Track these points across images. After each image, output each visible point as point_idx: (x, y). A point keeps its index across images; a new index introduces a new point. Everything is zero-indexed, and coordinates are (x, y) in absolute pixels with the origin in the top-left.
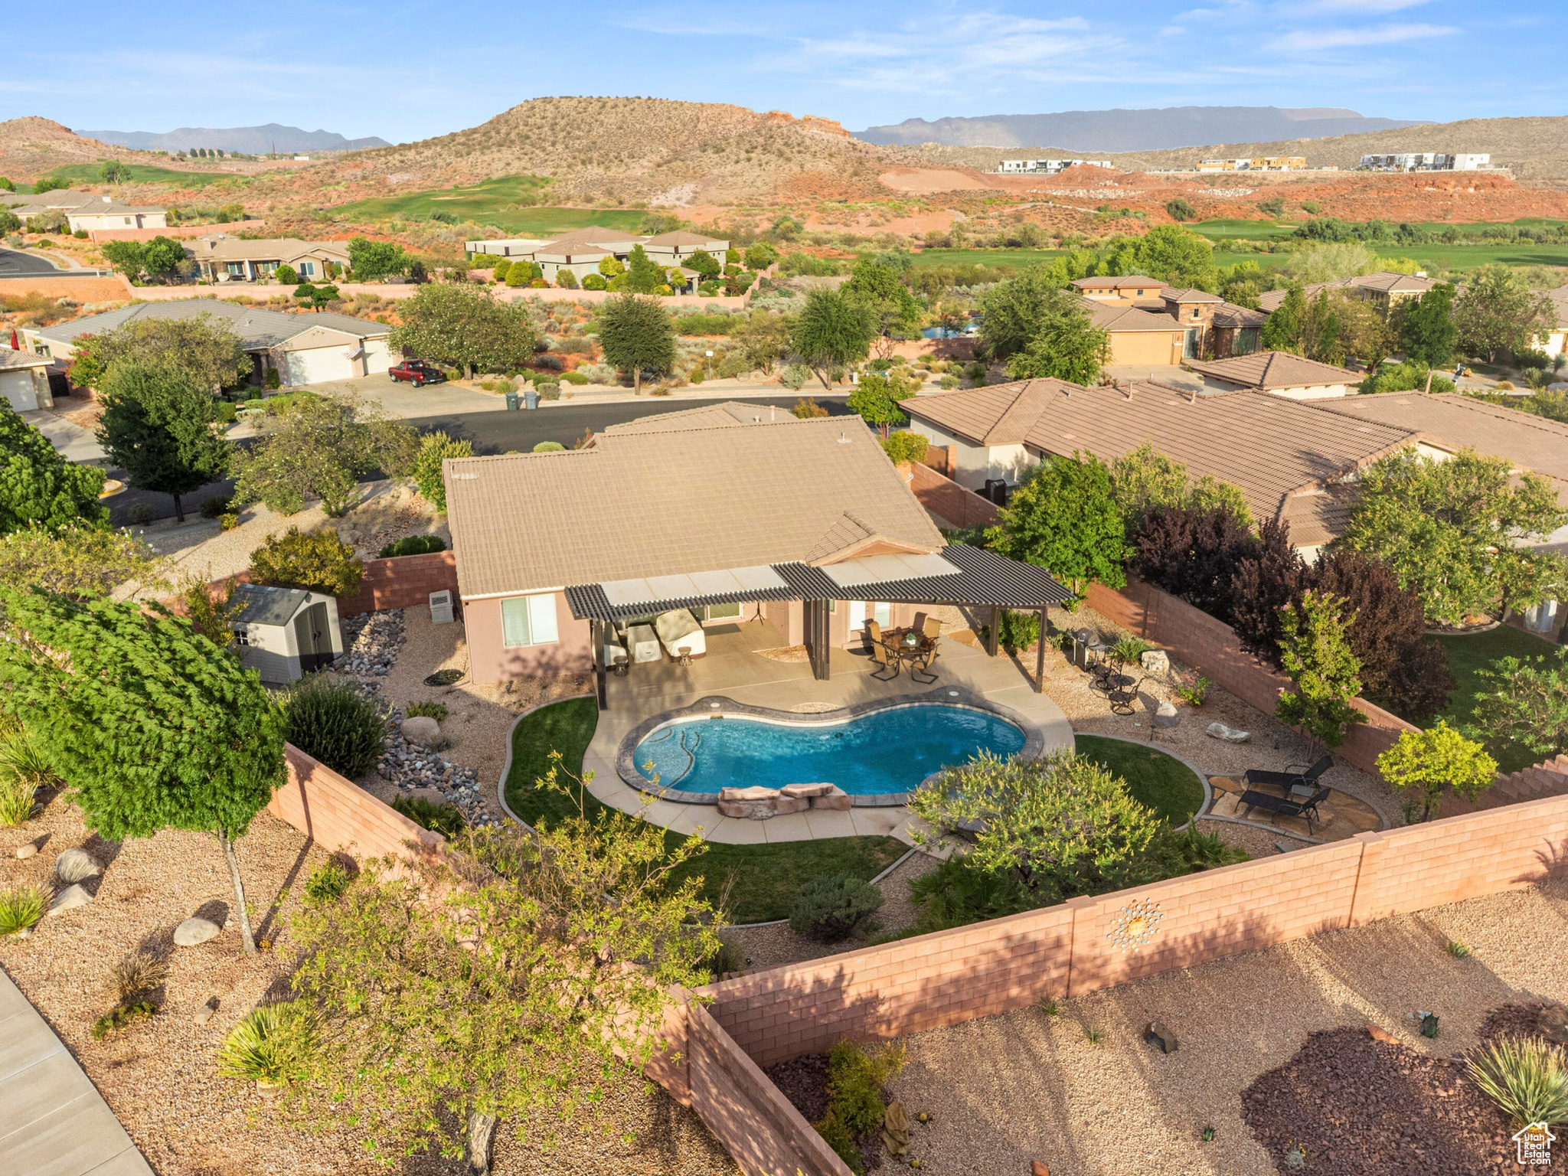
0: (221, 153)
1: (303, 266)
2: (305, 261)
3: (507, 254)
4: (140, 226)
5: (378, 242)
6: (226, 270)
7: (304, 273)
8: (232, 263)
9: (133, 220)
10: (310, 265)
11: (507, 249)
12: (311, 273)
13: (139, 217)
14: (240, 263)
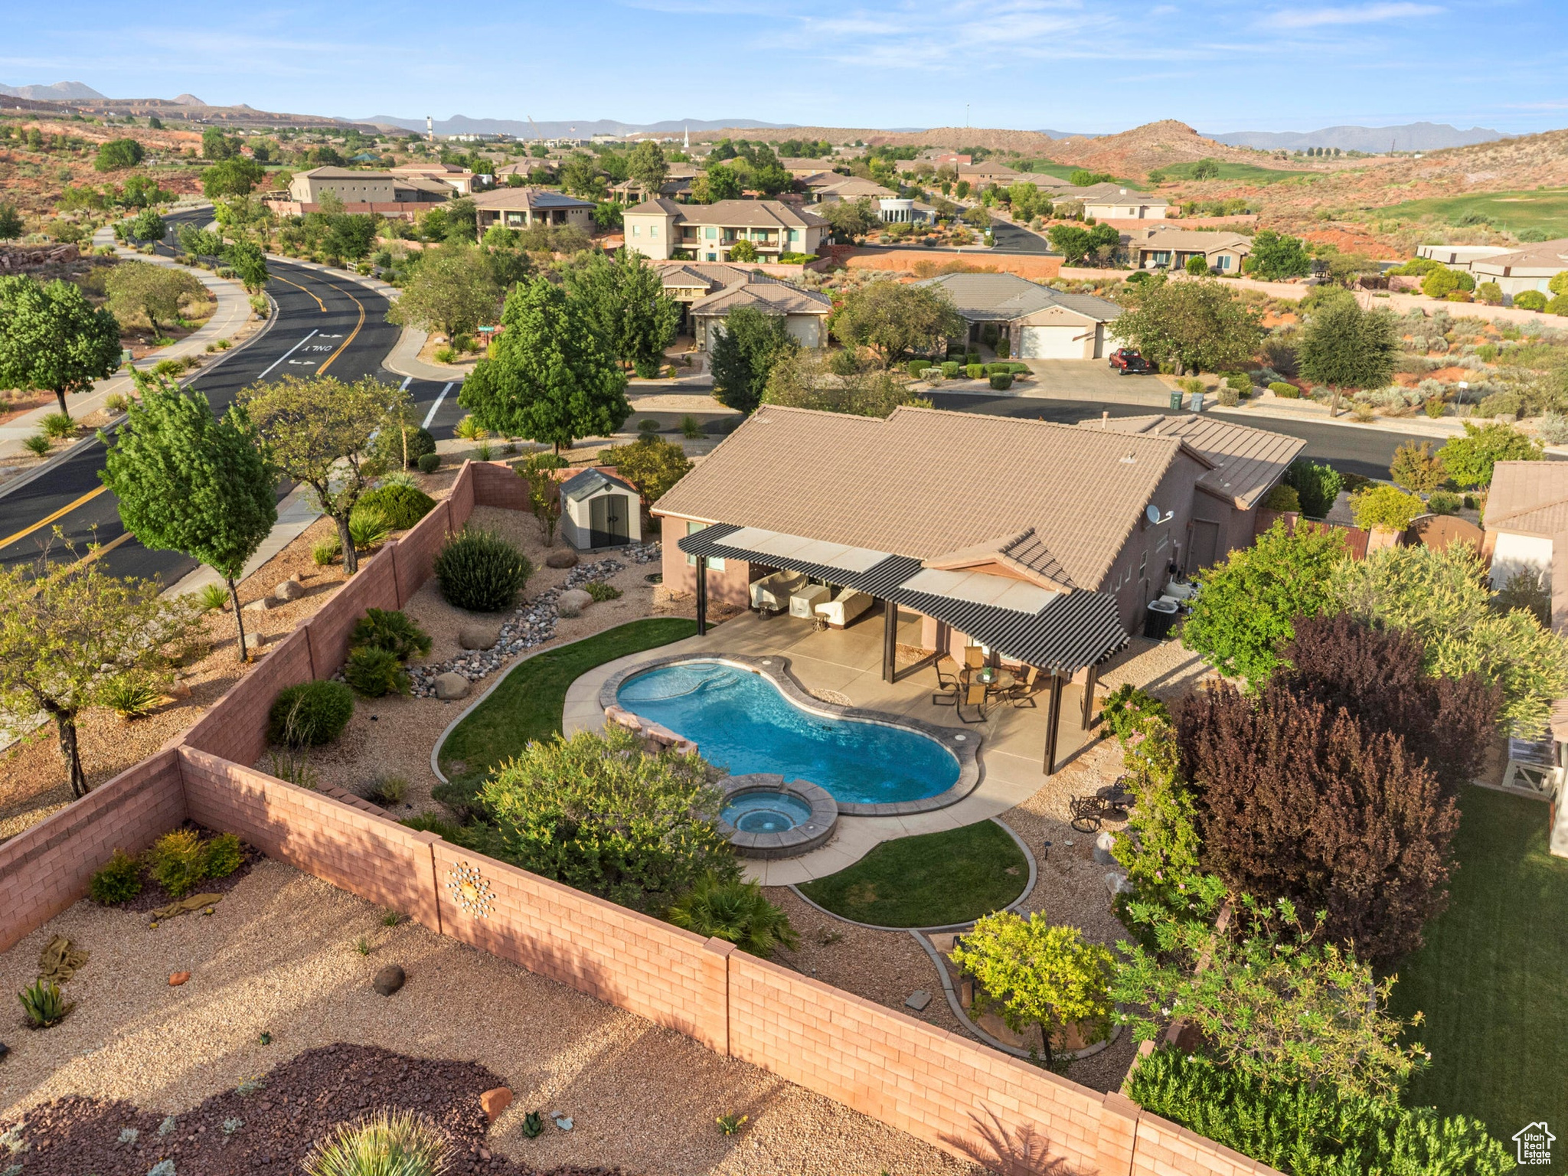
0: (1337, 152)
1: (1220, 259)
2: (1224, 254)
3: (1453, 262)
4: (1141, 215)
5: (1286, 235)
6: (1155, 258)
7: (1219, 266)
8: (1162, 252)
9: (1137, 210)
10: (1228, 259)
11: (1454, 256)
12: (1227, 266)
13: (1143, 208)
14: (1168, 253)
